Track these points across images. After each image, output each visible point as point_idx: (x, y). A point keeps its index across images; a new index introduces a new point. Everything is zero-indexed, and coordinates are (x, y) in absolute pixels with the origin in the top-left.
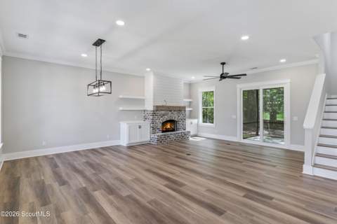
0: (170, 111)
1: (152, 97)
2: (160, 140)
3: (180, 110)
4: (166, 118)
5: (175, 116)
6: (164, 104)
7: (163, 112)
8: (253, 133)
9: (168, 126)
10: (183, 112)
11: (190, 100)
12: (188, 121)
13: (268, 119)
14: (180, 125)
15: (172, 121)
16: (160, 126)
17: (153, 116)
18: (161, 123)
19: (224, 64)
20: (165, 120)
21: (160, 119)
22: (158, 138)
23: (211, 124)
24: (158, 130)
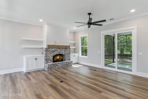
0: (59, 48)
1: (46, 40)
2: (50, 68)
3: (66, 48)
4: (56, 53)
5: (63, 52)
6: (54, 44)
7: (54, 49)
8: (111, 60)
9: (58, 58)
10: (68, 49)
11: (75, 42)
12: (72, 55)
13: (119, 53)
14: (66, 57)
15: (61, 55)
16: (51, 58)
17: (46, 51)
18: (52, 56)
19: (90, 14)
20: (55, 55)
21: (51, 54)
22: (49, 66)
23: (86, 57)
24: (50, 61)
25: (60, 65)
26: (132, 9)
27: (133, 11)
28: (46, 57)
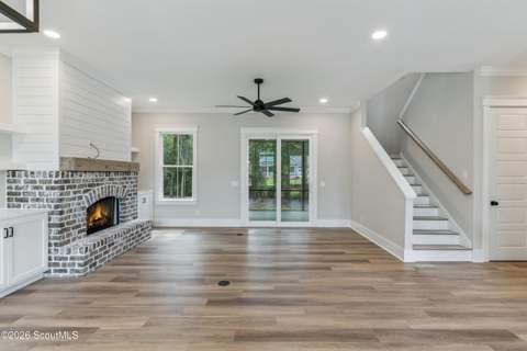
0: (108, 173)
2: (90, 261)
4: (98, 193)
5: (117, 188)
6: (92, 154)
7: (90, 177)
9: (98, 214)
10: (132, 175)
14: (125, 208)
16: (80, 218)
17: (62, 188)
18: (83, 208)
19: (259, 81)
20: (94, 201)
21: (80, 198)
22: (88, 253)
23: (187, 199)
24: (77, 230)
25: (120, 240)
26: (323, 97)
27: (324, 101)
28: (61, 213)
